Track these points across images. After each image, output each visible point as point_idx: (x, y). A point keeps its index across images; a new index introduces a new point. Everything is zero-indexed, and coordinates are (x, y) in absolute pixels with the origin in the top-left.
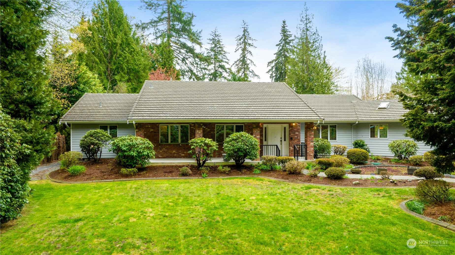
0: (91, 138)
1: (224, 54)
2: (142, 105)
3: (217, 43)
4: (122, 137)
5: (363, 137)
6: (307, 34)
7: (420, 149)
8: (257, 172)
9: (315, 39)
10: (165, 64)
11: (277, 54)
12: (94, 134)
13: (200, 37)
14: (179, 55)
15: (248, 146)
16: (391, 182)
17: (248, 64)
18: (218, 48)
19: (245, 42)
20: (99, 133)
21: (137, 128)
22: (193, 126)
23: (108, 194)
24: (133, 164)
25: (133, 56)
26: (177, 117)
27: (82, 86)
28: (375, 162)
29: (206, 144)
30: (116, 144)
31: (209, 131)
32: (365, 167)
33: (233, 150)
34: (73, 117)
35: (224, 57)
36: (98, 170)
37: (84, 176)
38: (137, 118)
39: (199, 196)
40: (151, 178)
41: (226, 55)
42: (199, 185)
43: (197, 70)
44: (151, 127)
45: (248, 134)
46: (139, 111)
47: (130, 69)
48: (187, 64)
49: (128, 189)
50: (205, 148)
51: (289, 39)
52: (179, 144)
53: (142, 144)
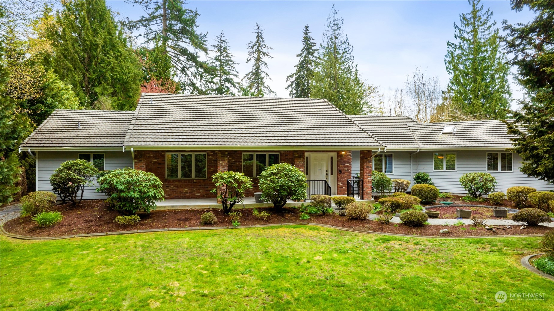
0: (69, 172)
1: (233, 65)
2: (142, 126)
3: (224, 51)
4: (116, 171)
5: (425, 168)
6: (335, 43)
7: (498, 184)
8: (305, 217)
9: (345, 49)
10: (160, 74)
11: (298, 67)
12: (73, 166)
13: (205, 41)
14: (177, 63)
15: (293, 183)
16: (488, 229)
17: (263, 78)
18: (224, 57)
19: (259, 50)
20: (80, 165)
21: (136, 158)
22: (212, 155)
23: (103, 257)
24: (134, 209)
25: (119, 63)
26: (193, 143)
27: (50, 100)
28: (444, 201)
29: (236, 180)
30: (108, 182)
31: (234, 161)
32: (435, 207)
33: (274, 188)
34: (39, 142)
35: (232, 69)
36: (80, 217)
37: (60, 228)
38: (137, 143)
39: (240, 257)
40: (160, 230)
41: (235, 66)
42: (232, 238)
43: (201, 83)
44: (153, 157)
45: (291, 167)
46: (138, 134)
47: (115, 79)
48: (188, 75)
49: (132, 247)
50: (236, 185)
51: (313, 48)
52: (193, 180)
53: (146, 180)
